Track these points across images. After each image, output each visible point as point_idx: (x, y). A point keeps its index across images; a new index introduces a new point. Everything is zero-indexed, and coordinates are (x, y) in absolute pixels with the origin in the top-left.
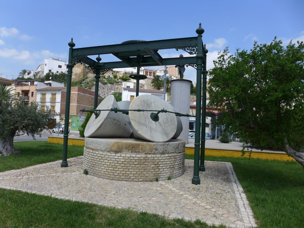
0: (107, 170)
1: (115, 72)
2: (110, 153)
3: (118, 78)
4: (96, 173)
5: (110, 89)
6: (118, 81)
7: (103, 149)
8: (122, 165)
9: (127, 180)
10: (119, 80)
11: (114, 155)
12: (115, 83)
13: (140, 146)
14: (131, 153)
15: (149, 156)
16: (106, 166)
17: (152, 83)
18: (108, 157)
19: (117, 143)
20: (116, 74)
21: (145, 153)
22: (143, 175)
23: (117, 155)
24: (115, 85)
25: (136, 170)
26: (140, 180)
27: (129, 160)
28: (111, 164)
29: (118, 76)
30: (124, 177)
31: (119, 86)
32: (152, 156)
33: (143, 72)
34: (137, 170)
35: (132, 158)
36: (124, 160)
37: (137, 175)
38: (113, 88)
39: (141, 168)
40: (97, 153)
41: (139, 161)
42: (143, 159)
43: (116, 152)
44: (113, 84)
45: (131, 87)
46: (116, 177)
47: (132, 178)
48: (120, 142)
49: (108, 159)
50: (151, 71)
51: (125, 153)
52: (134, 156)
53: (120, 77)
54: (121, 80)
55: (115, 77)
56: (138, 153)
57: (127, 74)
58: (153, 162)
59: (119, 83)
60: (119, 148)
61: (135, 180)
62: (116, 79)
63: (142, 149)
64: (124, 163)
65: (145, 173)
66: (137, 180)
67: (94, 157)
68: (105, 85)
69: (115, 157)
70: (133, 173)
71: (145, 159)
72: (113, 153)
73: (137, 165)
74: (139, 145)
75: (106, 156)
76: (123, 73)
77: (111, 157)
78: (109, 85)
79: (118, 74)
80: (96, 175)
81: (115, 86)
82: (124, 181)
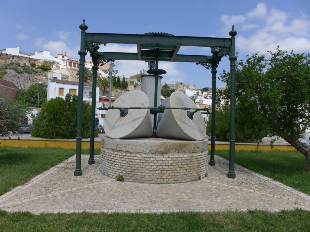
0: (153, 174)
1: (33, 60)
2: (156, 155)
3: (37, 67)
4: (138, 178)
5: (27, 79)
6: (37, 71)
7: (146, 152)
8: (170, 167)
9: (176, 182)
10: (38, 69)
11: (161, 156)
12: (33, 73)
13: (187, 146)
14: (177, 153)
15: (194, 155)
16: (152, 170)
17: (78, 75)
18: (154, 159)
19: (165, 143)
20: (34, 62)
21: (190, 152)
22: (190, 175)
23: (165, 156)
24: (33, 74)
25: (183, 171)
26: (187, 180)
27: (177, 161)
28: (158, 167)
29: (36, 64)
30: (172, 180)
31: (39, 76)
32: (196, 155)
33: (67, 62)
34: (185, 171)
35: (180, 159)
36: (172, 162)
37: (185, 176)
38: (31, 78)
39: (188, 168)
40: (138, 156)
41: (186, 161)
42: (189, 159)
43: (163, 154)
44: (31, 74)
45: (58, 79)
46: (164, 180)
47: (180, 179)
48: (168, 143)
49: (153, 162)
50: (75, 62)
51: (172, 153)
52: (182, 156)
53: (39, 66)
54: (40, 69)
55: (33, 65)
56: (184, 153)
57: (47, 63)
58: (197, 161)
59: (38, 73)
60: (166, 149)
61: (183, 181)
62: (34, 68)
63: (188, 148)
64: (172, 164)
65: (191, 173)
66: (185, 181)
67: (134, 161)
68: (21, 74)
69: (163, 159)
70: (181, 174)
71: (192, 158)
72: (160, 154)
73: (184, 165)
74: (186, 144)
75: (151, 159)
76: (42, 61)
77: (157, 159)
78: (26, 75)
79: (36, 62)
80: (138, 181)
81: (34, 76)
82: (173, 183)
